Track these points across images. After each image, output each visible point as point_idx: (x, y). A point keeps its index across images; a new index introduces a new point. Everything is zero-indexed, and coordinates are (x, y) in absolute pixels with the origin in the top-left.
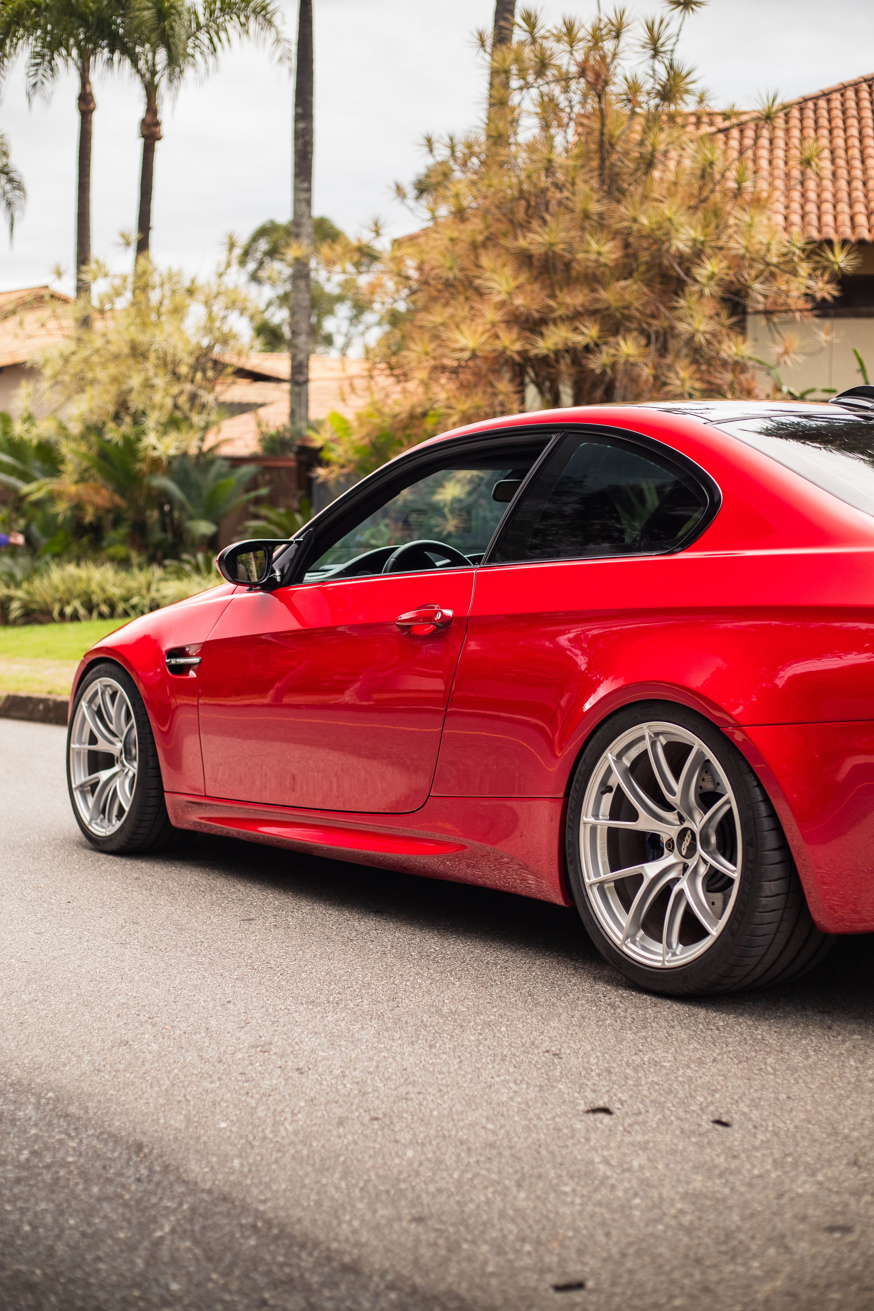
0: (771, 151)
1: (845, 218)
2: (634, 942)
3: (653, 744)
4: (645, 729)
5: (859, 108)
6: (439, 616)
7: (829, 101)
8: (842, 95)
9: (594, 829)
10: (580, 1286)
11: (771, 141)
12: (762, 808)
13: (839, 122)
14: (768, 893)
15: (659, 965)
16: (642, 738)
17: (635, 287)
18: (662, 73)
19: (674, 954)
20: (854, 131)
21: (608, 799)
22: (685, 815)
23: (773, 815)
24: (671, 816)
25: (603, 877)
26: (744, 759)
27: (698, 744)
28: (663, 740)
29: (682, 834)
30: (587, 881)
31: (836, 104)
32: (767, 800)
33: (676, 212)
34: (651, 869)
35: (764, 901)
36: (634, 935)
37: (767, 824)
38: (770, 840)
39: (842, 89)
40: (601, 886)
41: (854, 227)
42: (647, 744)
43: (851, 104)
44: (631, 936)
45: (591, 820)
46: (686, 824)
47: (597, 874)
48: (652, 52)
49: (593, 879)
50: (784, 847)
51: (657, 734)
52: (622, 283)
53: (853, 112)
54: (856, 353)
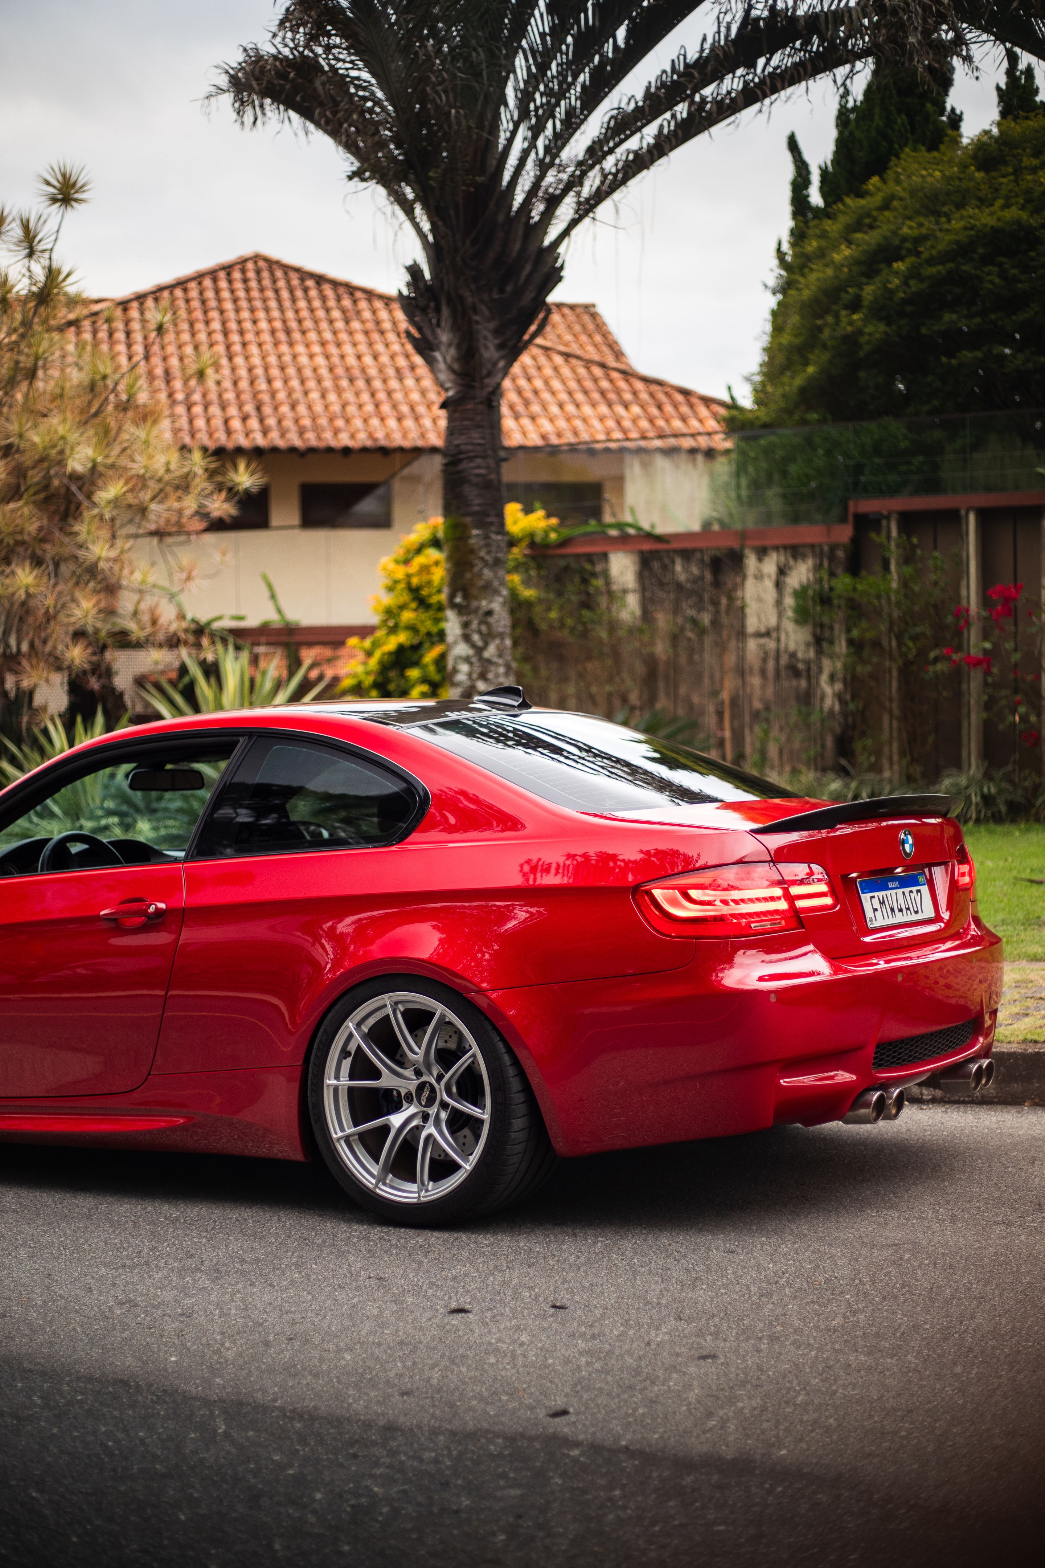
0: (129, 346)
1: (218, 422)
2: (385, 1184)
3: (394, 1012)
4: (387, 999)
5: (219, 300)
6: (152, 909)
7: (185, 290)
8: (200, 283)
9: (336, 1089)
10: (565, 1412)
11: (128, 334)
12: (507, 1059)
13: (198, 314)
14: (516, 1128)
15: (415, 1201)
16: (385, 1006)
17: (26, 511)
18: (40, 274)
19: (427, 1191)
20: (216, 325)
21: (347, 1063)
22: (423, 1070)
23: (516, 1063)
24: (409, 1073)
25: (348, 1131)
26: (487, 1018)
27: (439, 1009)
28: (401, 1008)
29: (421, 1087)
30: (334, 1136)
31: (194, 294)
32: (510, 1051)
33: (69, 430)
34: (396, 1120)
35: (513, 1135)
36: (385, 1178)
37: (511, 1071)
38: (515, 1084)
39: (199, 277)
40: (347, 1139)
41: (229, 432)
42: (389, 1010)
43: (210, 294)
44: (381, 1179)
45: (333, 1082)
46: (424, 1078)
47: (342, 1129)
48: (27, 251)
49: (340, 1134)
50: (527, 1088)
51: (396, 1003)
52: (12, 506)
53: (213, 304)
54: (265, 578)
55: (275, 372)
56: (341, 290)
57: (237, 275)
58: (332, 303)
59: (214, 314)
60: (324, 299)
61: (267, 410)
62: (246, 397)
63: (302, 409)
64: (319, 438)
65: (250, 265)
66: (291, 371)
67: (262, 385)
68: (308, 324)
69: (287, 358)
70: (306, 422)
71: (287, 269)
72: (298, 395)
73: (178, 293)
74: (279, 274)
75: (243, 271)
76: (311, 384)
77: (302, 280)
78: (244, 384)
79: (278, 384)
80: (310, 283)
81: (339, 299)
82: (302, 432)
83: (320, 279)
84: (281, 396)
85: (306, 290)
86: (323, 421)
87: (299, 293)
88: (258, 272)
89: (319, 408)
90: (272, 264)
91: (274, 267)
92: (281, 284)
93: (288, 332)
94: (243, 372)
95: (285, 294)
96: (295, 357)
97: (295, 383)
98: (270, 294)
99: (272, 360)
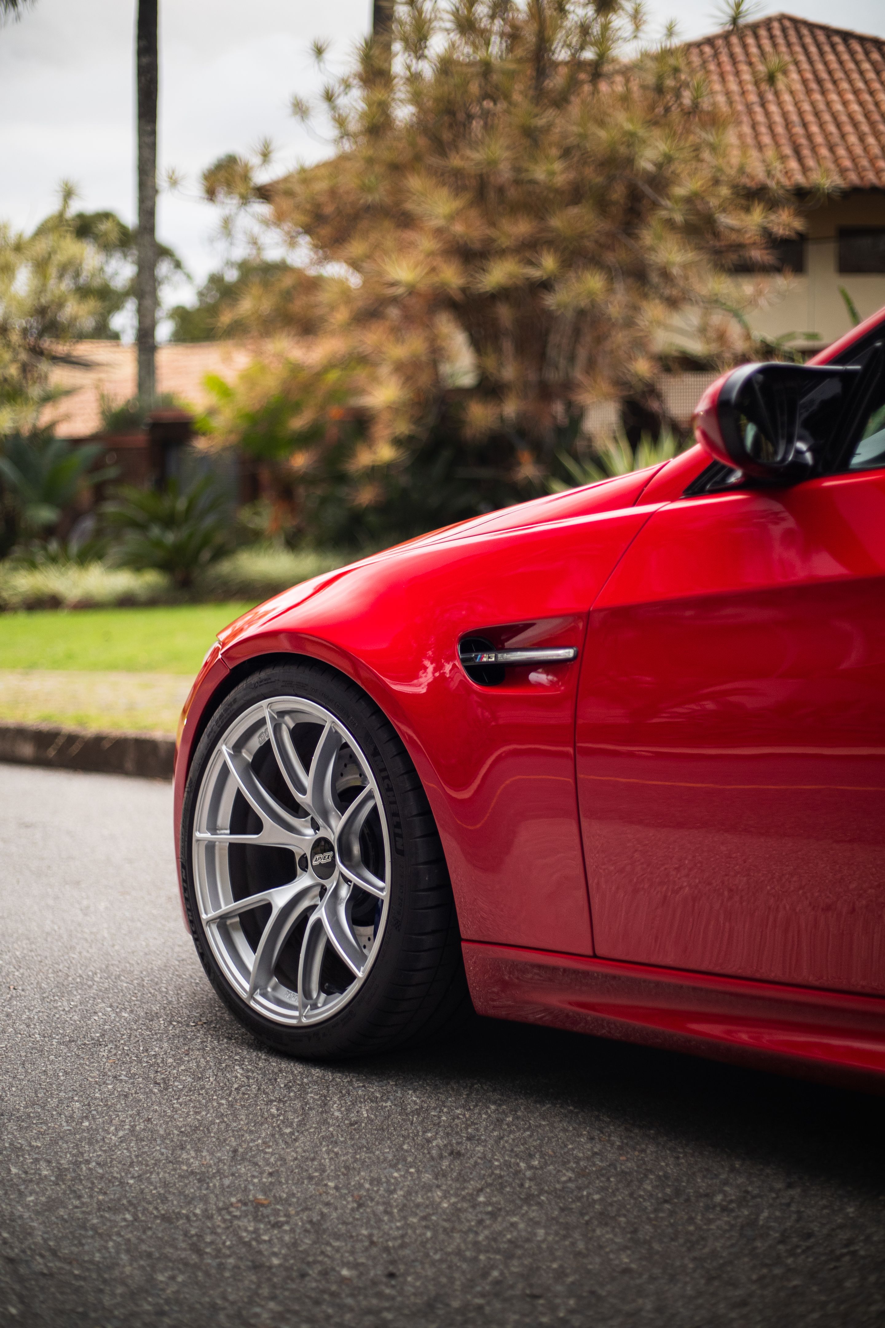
55: (810, 118)
56: (869, 46)
57: (763, 33)
58: (861, 56)
59: (744, 68)
60: (852, 53)
61: (806, 152)
62: (783, 141)
63: (841, 152)
64: (862, 178)
65: (776, 25)
66: (827, 117)
67: (798, 130)
68: (839, 75)
69: (822, 106)
70: (847, 163)
71: (812, 27)
72: (836, 138)
73: (707, 50)
74: (805, 31)
75: (769, 29)
76: (848, 128)
77: (828, 37)
78: (780, 130)
79: (814, 129)
80: (837, 39)
81: (867, 53)
82: (843, 171)
83: (846, 36)
84: (819, 139)
85: (833, 46)
86: (865, 162)
87: (827, 48)
88: (784, 30)
89: (858, 150)
90: (796, 22)
91: (799, 25)
92: (808, 40)
93: (819, 81)
94: (777, 118)
95: (813, 49)
96: (828, 104)
97: (832, 128)
98: (798, 49)
99: (806, 107)
